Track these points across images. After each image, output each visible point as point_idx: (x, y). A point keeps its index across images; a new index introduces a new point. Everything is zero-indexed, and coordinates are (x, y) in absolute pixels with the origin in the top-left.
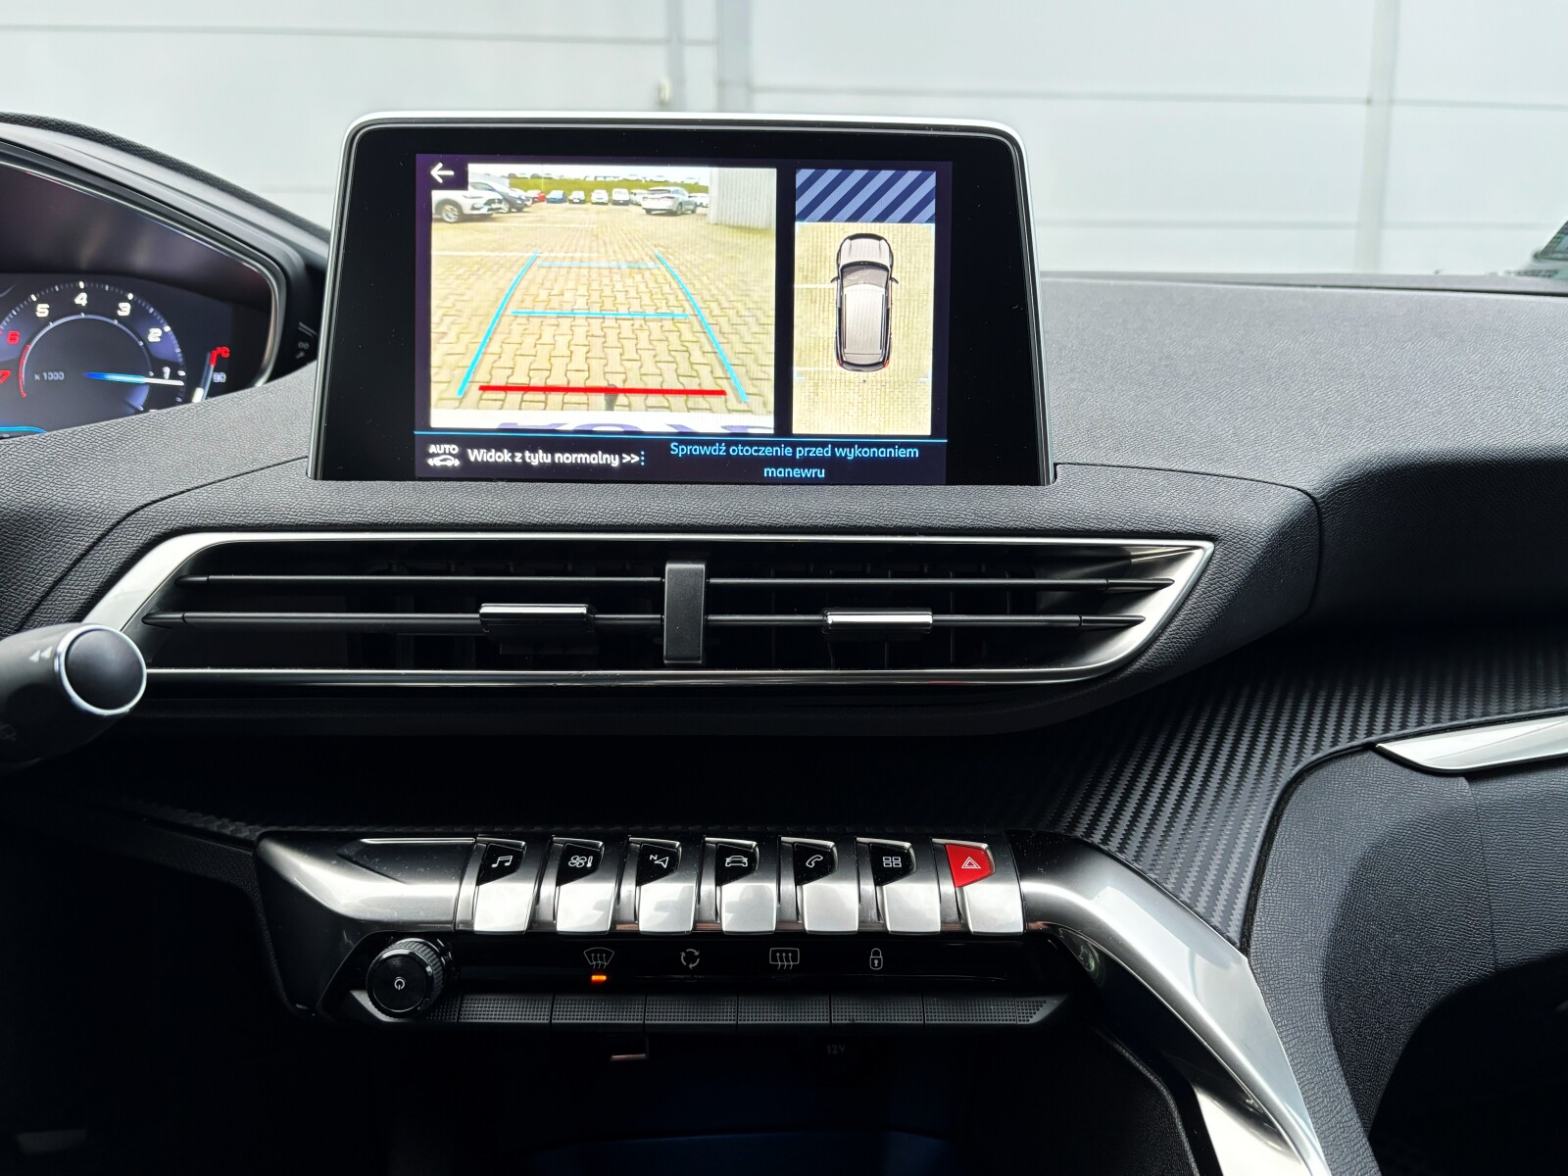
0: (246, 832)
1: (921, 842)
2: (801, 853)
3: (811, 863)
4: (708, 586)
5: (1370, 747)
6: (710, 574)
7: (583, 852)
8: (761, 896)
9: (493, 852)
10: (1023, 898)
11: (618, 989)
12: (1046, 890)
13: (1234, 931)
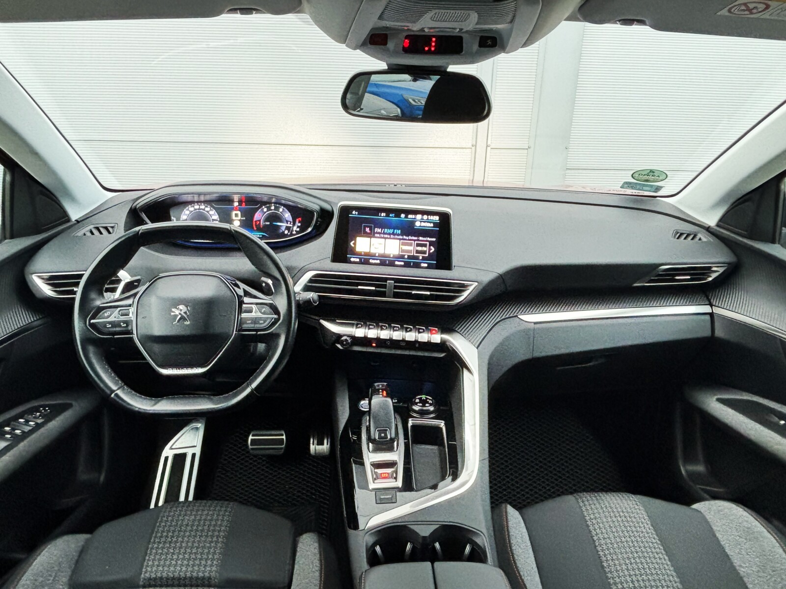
0: (317, 318)
1: (427, 328)
2: (407, 328)
3: (408, 330)
4: (394, 286)
5: (516, 316)
6: (394, 283)
7: (372, 325)
8: (400, 334)
9: (357, 324)
10: (441, 338)
11: (377, 347)
12: (446, 337)
13: (476, 346)
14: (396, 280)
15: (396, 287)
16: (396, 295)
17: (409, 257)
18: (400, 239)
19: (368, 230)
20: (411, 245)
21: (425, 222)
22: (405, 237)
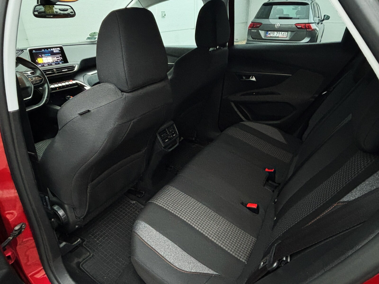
1: (69, 80)
3: (65, 82)
5: (87, 74)
12: (75, 81)
14: (56, 69)
15: (57, 71)
16: (58, 73)
17: (56, 62)
18: (51, 57)
19: (40, 56)
20: (54, 58)
21: (56, 50)
22: (52, 56)
